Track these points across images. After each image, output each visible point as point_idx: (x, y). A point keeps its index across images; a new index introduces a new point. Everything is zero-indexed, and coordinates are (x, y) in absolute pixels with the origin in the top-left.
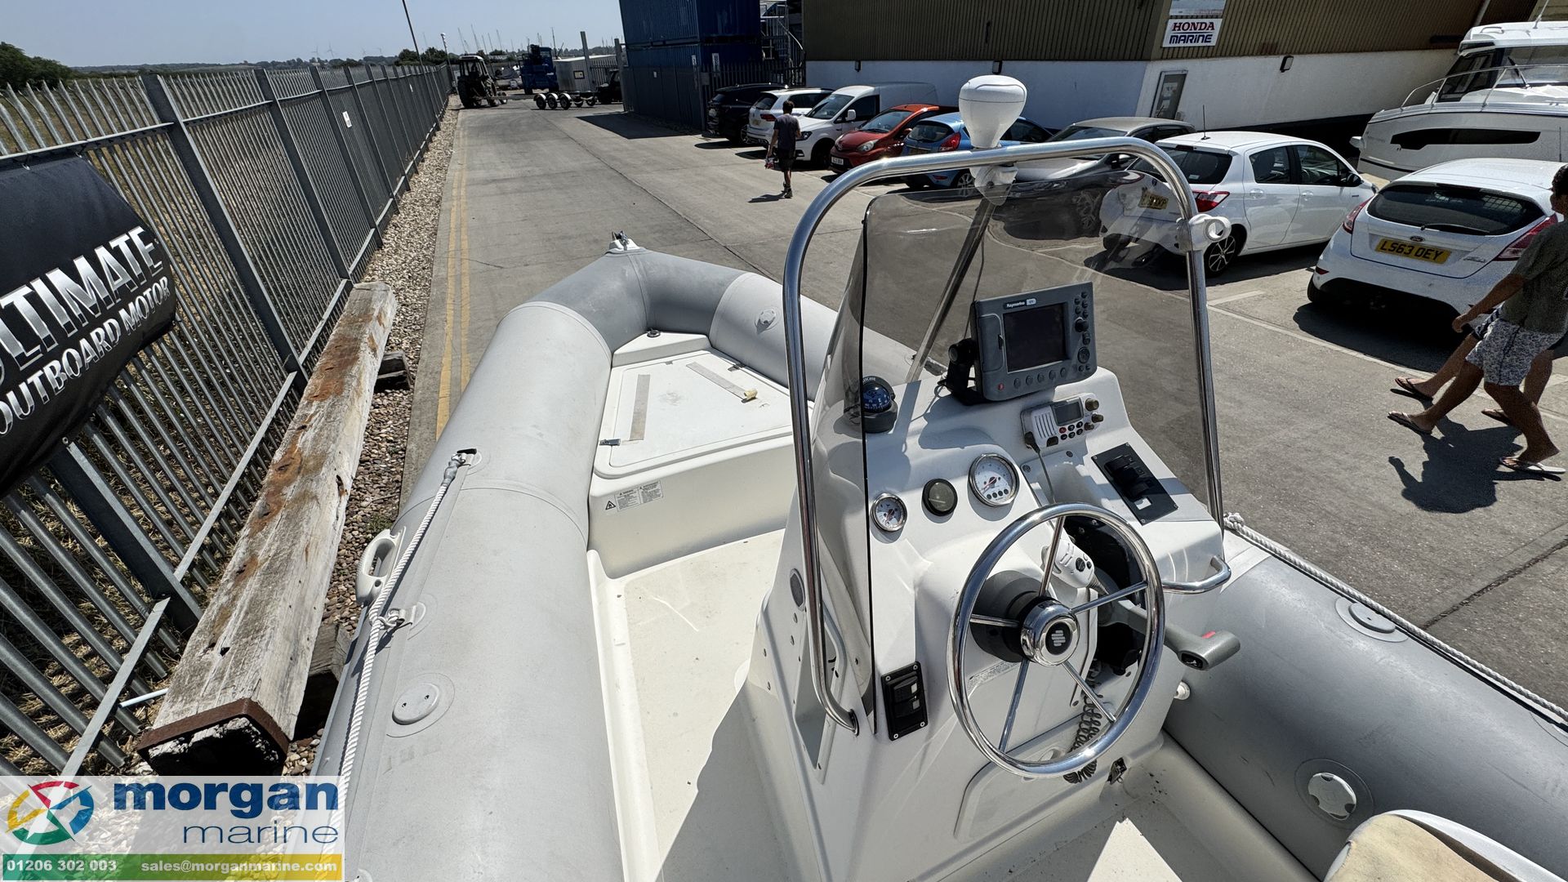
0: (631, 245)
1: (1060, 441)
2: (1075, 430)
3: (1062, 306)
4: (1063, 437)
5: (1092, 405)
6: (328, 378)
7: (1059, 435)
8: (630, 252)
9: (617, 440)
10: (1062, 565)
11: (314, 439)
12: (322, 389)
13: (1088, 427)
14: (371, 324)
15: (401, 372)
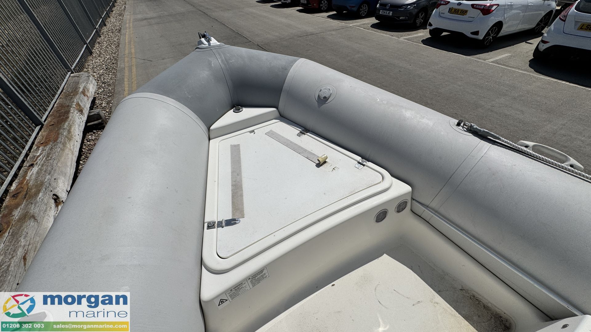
0: (214, 42)
6: (51, 131)
8: (214, 46)
11: (38, 173)
12: (46, 138)
14: (77, 97)
15: (100, 121)
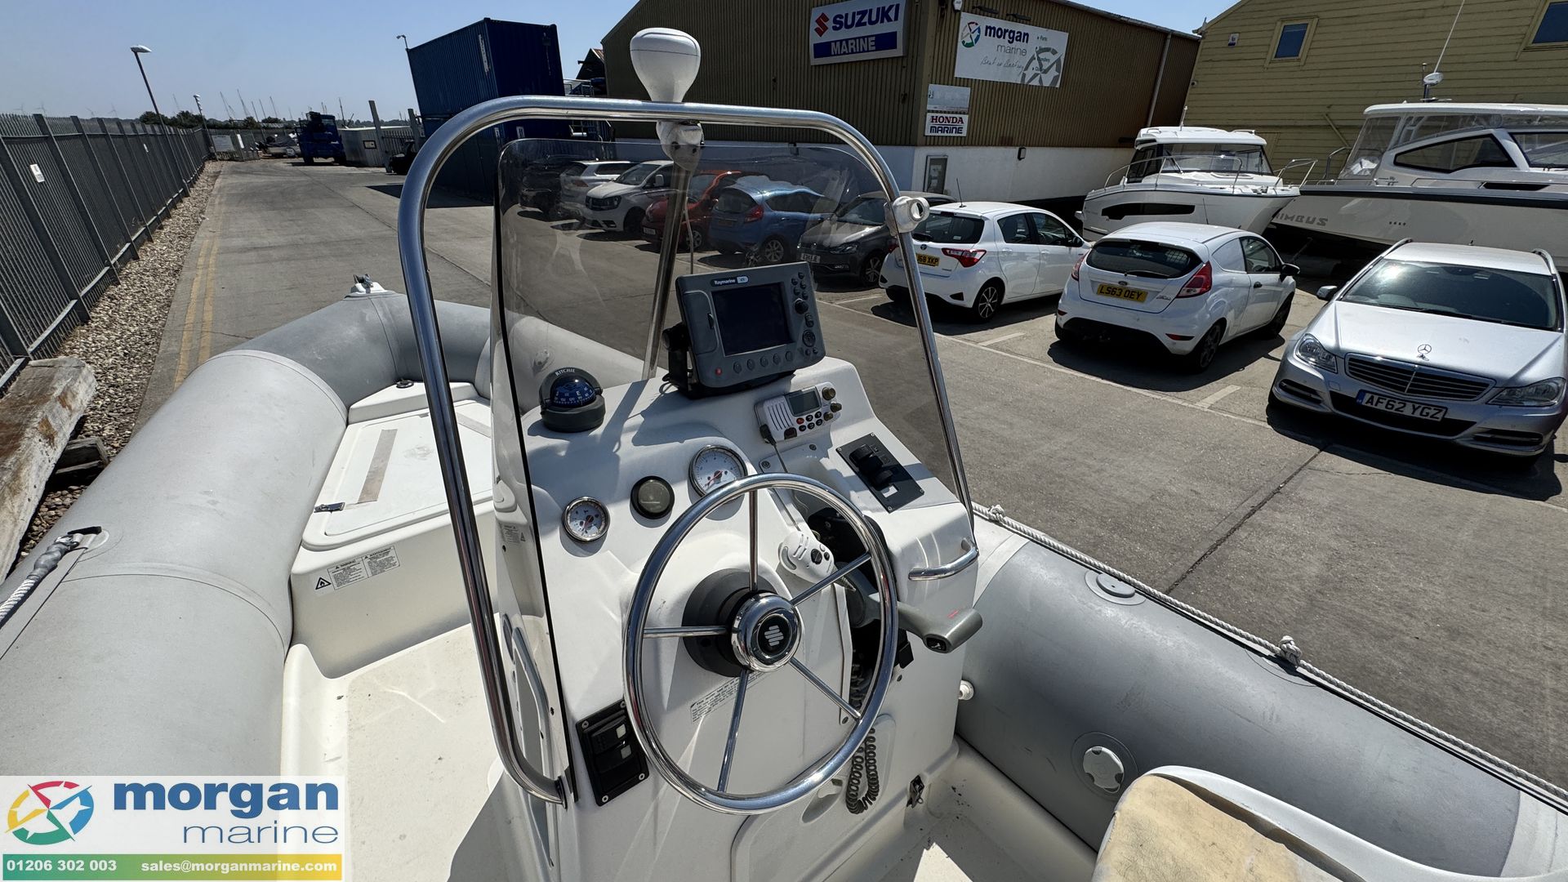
0: (376, 288)
1: (799, 433)
2: (814, 420)
4: (802, 429)
5: (829, 394)
7: (797, 426)
8: (375, 295)
9: (340, 505)
10: (796, 559)
13: (827, 417)
14: (46, 407)
15: (95, 463)
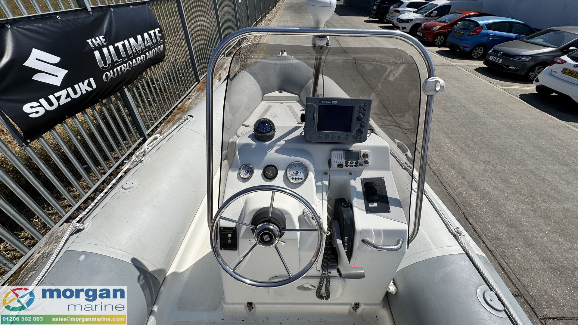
0: (285, 54)
2: (354, 164)
3: (352, 107)
4: (346, 166)
5: (366, 156)
6: (203, 85)
7: (344, 164)
8: (283, 57)
10: (306, 215)
11: (190, 103)
12: (199, 88)
13: (361, 165)
14: (221, 71)
